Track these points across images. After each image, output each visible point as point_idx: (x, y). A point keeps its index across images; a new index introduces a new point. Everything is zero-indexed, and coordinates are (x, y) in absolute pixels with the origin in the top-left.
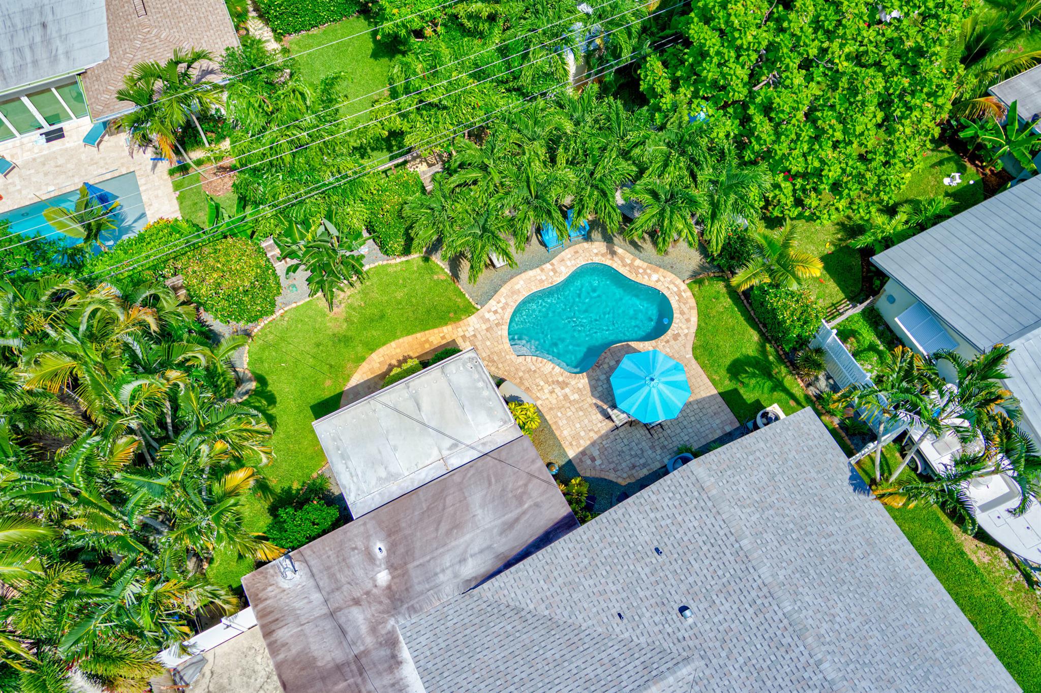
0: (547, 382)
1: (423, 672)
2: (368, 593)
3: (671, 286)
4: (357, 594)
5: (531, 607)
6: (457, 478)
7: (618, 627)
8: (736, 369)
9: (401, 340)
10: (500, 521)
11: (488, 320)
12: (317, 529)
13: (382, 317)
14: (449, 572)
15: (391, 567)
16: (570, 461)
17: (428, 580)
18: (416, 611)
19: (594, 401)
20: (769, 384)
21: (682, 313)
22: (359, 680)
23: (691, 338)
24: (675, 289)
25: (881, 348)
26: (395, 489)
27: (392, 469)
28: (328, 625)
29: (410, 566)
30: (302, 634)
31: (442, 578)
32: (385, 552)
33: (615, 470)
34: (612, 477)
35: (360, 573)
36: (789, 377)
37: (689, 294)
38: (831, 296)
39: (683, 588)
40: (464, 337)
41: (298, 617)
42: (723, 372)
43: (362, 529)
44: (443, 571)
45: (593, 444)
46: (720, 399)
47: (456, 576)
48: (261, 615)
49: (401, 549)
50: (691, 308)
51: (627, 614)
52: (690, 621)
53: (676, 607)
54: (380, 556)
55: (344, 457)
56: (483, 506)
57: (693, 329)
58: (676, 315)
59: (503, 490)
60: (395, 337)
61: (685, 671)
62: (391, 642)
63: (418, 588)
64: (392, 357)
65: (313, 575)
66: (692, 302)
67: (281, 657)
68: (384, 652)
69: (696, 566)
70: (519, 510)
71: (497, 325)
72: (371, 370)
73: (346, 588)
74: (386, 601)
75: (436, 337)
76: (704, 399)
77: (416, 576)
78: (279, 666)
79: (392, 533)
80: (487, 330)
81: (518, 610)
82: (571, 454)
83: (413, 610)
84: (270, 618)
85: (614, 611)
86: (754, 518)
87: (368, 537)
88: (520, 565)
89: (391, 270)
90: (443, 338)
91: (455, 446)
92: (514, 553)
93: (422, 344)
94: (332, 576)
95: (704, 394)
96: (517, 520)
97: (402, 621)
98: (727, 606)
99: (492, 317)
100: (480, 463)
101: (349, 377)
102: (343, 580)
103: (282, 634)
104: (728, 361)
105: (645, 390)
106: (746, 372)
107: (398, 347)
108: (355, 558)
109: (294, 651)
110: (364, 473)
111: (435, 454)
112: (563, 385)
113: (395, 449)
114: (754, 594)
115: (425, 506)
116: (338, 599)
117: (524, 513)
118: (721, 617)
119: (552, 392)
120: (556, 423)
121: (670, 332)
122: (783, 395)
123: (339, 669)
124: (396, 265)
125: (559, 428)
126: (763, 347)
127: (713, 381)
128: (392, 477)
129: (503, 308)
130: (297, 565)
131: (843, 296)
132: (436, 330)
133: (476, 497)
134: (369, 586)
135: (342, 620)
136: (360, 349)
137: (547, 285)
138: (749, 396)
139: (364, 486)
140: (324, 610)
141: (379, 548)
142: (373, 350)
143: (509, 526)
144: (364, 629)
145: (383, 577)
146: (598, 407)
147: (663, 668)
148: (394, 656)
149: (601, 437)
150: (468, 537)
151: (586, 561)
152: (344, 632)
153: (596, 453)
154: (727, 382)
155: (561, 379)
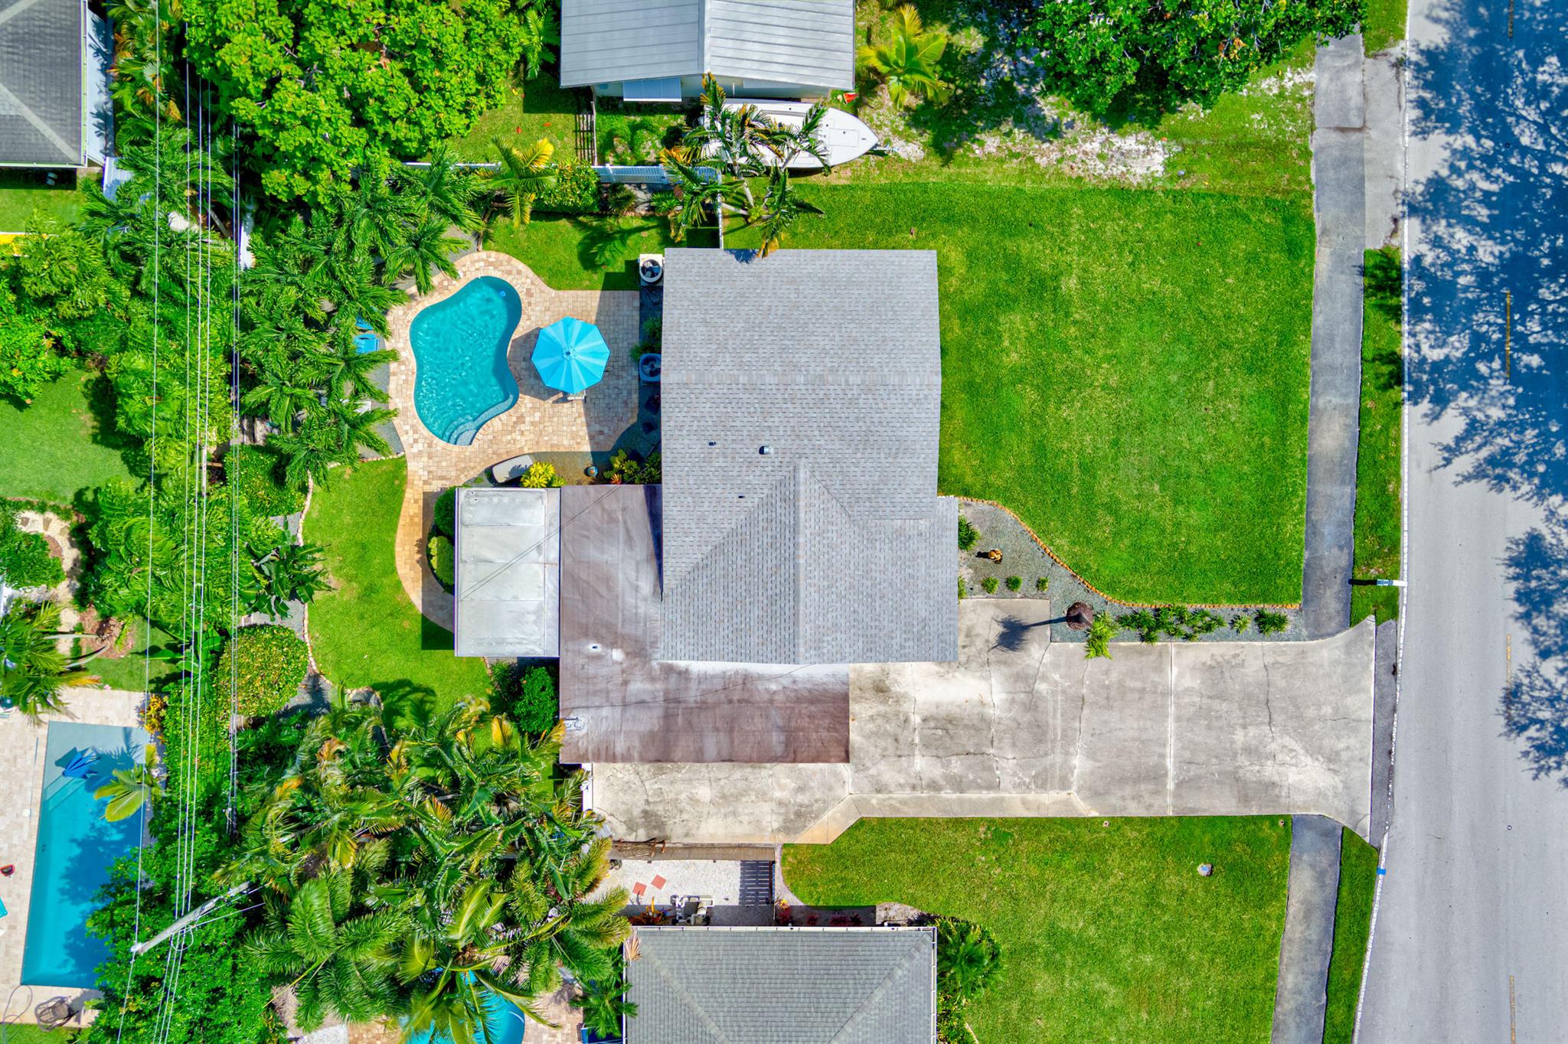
0: (511, 432)
1: (703, 657)
2: (623, 672)
3: (477, 265)
4: (620, 680)
5: (700, 556)
6: (568, 561)
7: (749, 503)
8: (588, 261)
9: (398, 540)
10: (621, 546)
11: (420, 452)
12: (550, 690)
13: (364, 547)
14: (640, 604)
15: (613, 645)
16: (593, 454)
17: (637, 622)
18: (656, 642)
19: (550, 401)
20: (617, 243)
21: (509, 273)
22: (683, 705)
23: (538, 281)
24: (482, 264)
25: (638, 119)
26: (551, 614)
27: (532, 607)
28: (631, 711)
29: (620, 630)
30: (628, 734)
31: (641, 611)
32: (599, 645)
33: (620, 420)
34: (625, 426)
35: (604, 671)
36: (621, 220)
37: (493, 254)
38: (566, 127)
39: (747, 441)
40: (425, 482)
41: (613, 732)
42: (585, 274)
43: (570, 654)
44: (636, 607)
45: (588, 425)
46: (607, 293)
47: (645, 600)
48: (597, 758)
49: (603, 631)
50: (509, 262)
51: (742, 492)
52: (772, 451)
53: (757, 454)
54: (599, 649)
55: (501, 642)
56: (602, 552)
57: (531, 273)
58: (508, 279)
59: (598, 529)
60: (392, 544)
61: (802, 475)
62: (669, 670)
63: (640, 632)
64: (411, 557)
65: (587, 707)
66: (503, 256)
67: (636, 755)
68: (673, 679)
69: (738, 423)
70: (621, 525)
71: (430, 445)
72: (414, 580)
73: (610, 686)
74: (637, 660)
75: (412, 508)
76: (600, 306)
77: (629, 630)
78: (643, 760)
79: (586, 632)
80: (430, 457)
81: (697, 567)
82: (587, 448)
83: (653, 644)
84: (603, 753)
85: (736, 499)
86: (728, 360)
87: (579, 652)
88: (665, 548)
89: (314, 515)
90: (416, 501)
91: (539, 547)
92: (652, 547)
93: (412, 523)
94: (595, 693)
95: (595, 304)
96: (628, 531)
97: (658, 656)
98: (777, 419)
99: (419, 447)
100: (565, 535)
101: (411, 604)
102: (603, 685)
103: (620, 747)
104: (577, 264)
105: (574, 365)
106: (595, 254)
107: (403, 546)
108: (591, 670)
109: (637, 744)
110: (523, 633)
111: (538, 568)
112: (521, 419)
113: (515, 598)
114: (779, 396)
115: (578, 597)
116: (615, 696)
117: (625, 522)
118: (781, 429)
119: (522, 433)
120: (552, 446)
121: (522, 296)
122: (634, 237)
123: (668, 717)
124: (312, 507)
125: (558, 446)
126: (581, 224)
127: (587, 288)
128: (539, 611)
129: (415, 432)
130: (572, 716)
131: (571, 117)
132: (405, 505)
133: (593, 553)
134: (618, 668)
135: (633, 700)
136: (386, 581)
137: (413, 379)
138: (619, 267)
139: (535, 637)
140: (619, 710)
141: (592, 647)
142: (394, 571)
143: (629, 540)
144: (648, 686)
145: (617, 655)
146: (557, 402)
147: (792, 488)
148: (680, 673)
149: (586, 415)
150: (621, 576)
151: (690, 499)
152: (643, 702)
153: (597, 427)
154: (595, 277)
155: (514, 419)
